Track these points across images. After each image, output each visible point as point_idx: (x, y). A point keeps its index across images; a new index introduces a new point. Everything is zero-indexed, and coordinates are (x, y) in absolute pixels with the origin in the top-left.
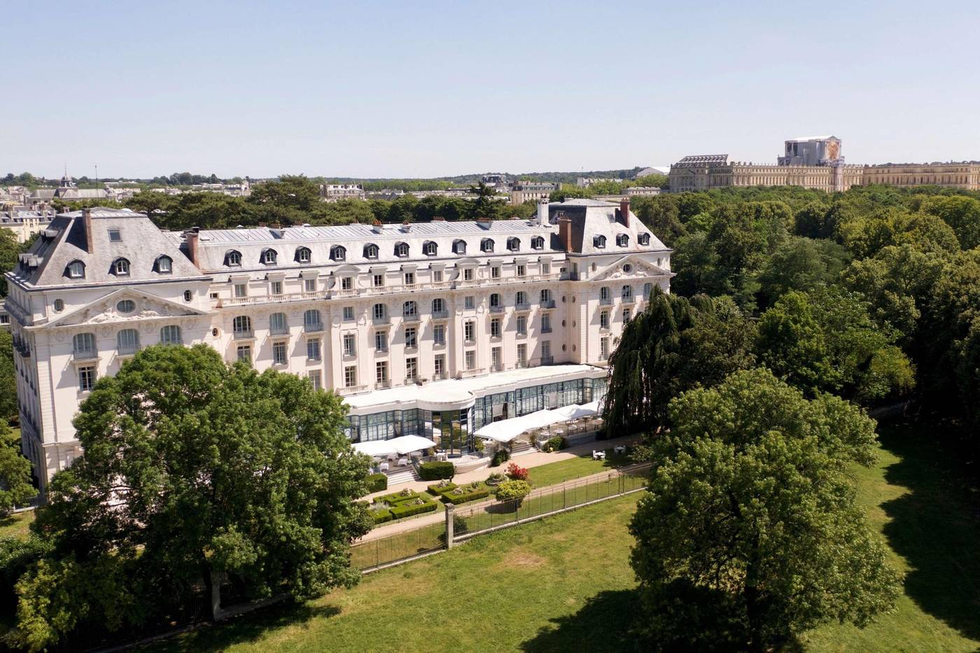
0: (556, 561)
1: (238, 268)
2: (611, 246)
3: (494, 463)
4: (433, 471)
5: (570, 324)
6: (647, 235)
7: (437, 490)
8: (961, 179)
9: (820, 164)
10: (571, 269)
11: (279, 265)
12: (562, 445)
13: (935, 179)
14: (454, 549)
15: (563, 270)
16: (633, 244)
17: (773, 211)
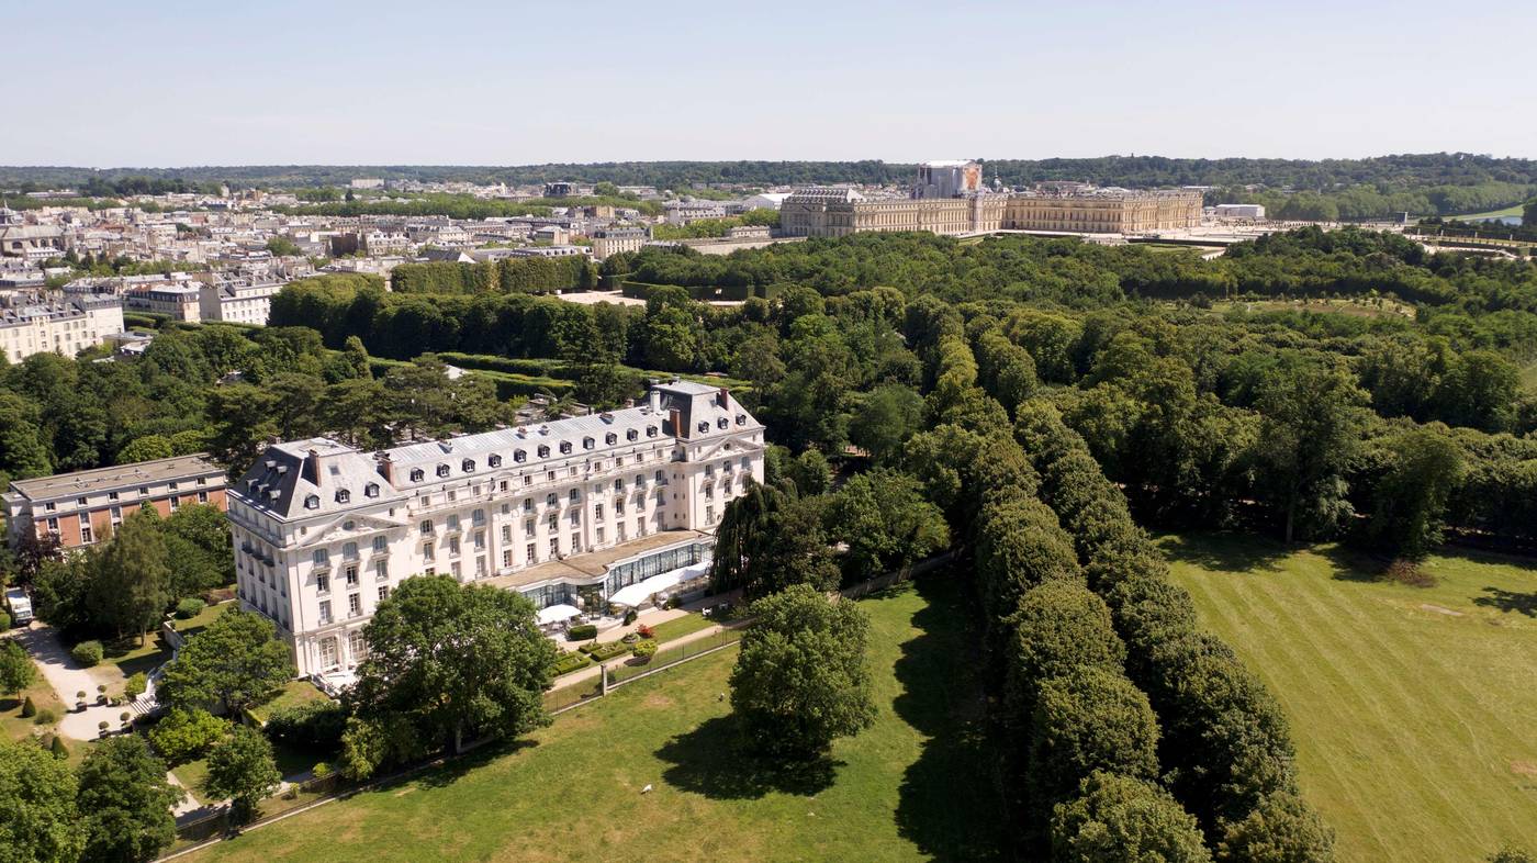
0: (680, 700)
1: (422, 483)
2: (714, 429)
3: (626, 623)
4: (580, 633)
5: (681, 496)
6: (744, 417)
7: (588, 649)
8: (1114, 217)
9: (957, 196)
10: (680, 451)
11: (452, 477)
12: (676, 602)
13: (1086, 215)
14: (608, 695)
15: (674, 453)
16: (732, 425)
17: (884, 299)
